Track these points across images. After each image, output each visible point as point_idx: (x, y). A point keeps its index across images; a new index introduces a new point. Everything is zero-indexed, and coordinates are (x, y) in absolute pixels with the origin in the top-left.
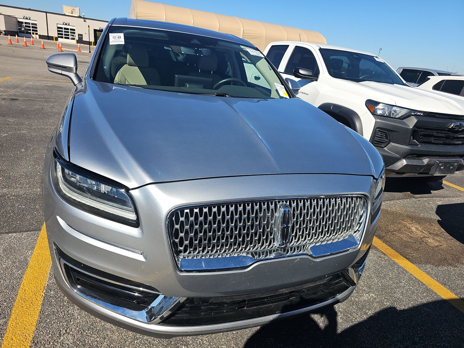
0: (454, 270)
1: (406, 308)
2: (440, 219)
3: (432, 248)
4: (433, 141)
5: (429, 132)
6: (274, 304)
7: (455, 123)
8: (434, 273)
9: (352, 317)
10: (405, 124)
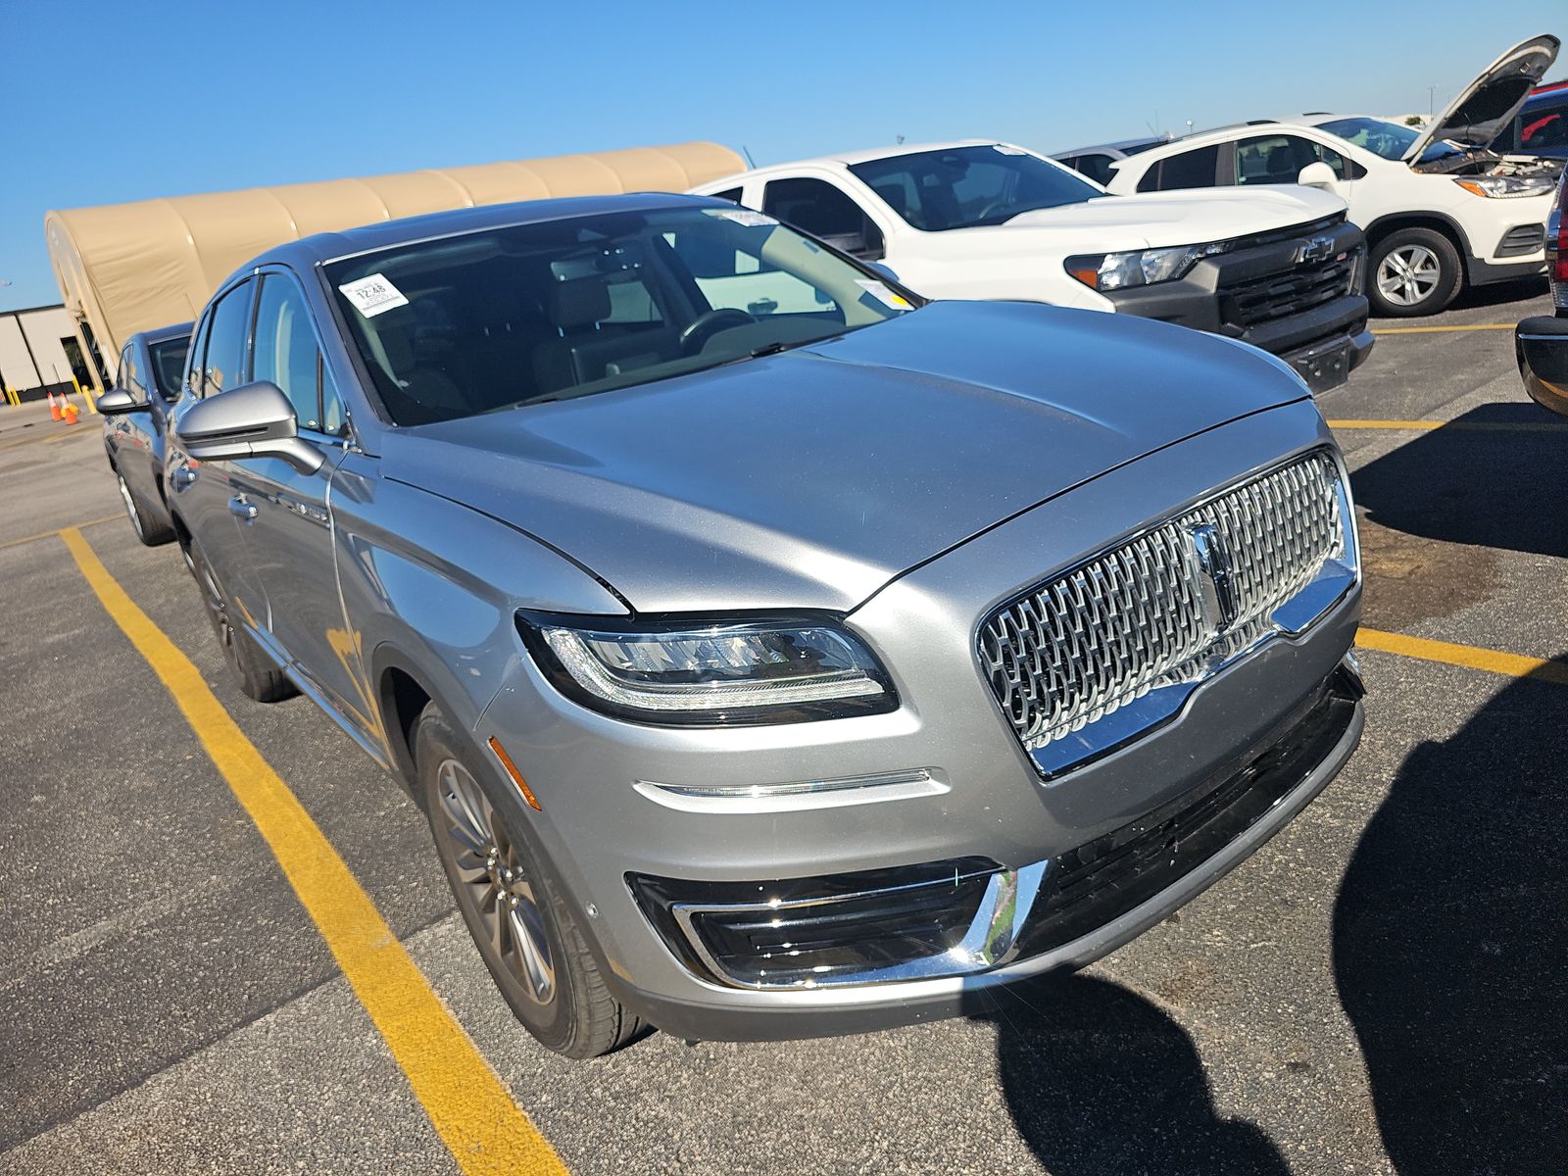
0: (1489, 607)
1: (1455, 731)
2: (1369, 511)
3: (1403, 582)
4: (1273, 312)
5: (1255, 291)
6: (1230, 807)
7: (1306, 244)
8: (1451, 632)
9: (1354, 803)
10: (1194, 288)
